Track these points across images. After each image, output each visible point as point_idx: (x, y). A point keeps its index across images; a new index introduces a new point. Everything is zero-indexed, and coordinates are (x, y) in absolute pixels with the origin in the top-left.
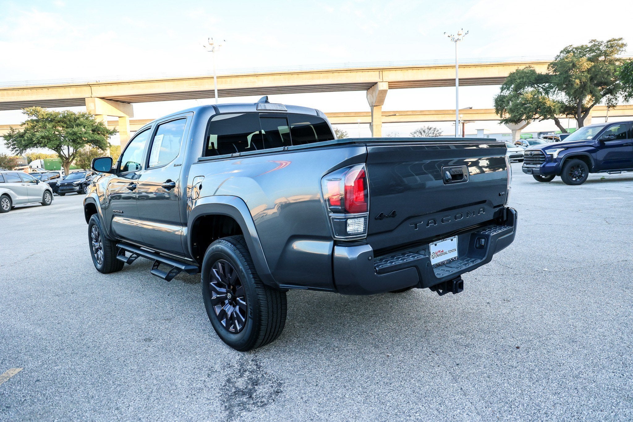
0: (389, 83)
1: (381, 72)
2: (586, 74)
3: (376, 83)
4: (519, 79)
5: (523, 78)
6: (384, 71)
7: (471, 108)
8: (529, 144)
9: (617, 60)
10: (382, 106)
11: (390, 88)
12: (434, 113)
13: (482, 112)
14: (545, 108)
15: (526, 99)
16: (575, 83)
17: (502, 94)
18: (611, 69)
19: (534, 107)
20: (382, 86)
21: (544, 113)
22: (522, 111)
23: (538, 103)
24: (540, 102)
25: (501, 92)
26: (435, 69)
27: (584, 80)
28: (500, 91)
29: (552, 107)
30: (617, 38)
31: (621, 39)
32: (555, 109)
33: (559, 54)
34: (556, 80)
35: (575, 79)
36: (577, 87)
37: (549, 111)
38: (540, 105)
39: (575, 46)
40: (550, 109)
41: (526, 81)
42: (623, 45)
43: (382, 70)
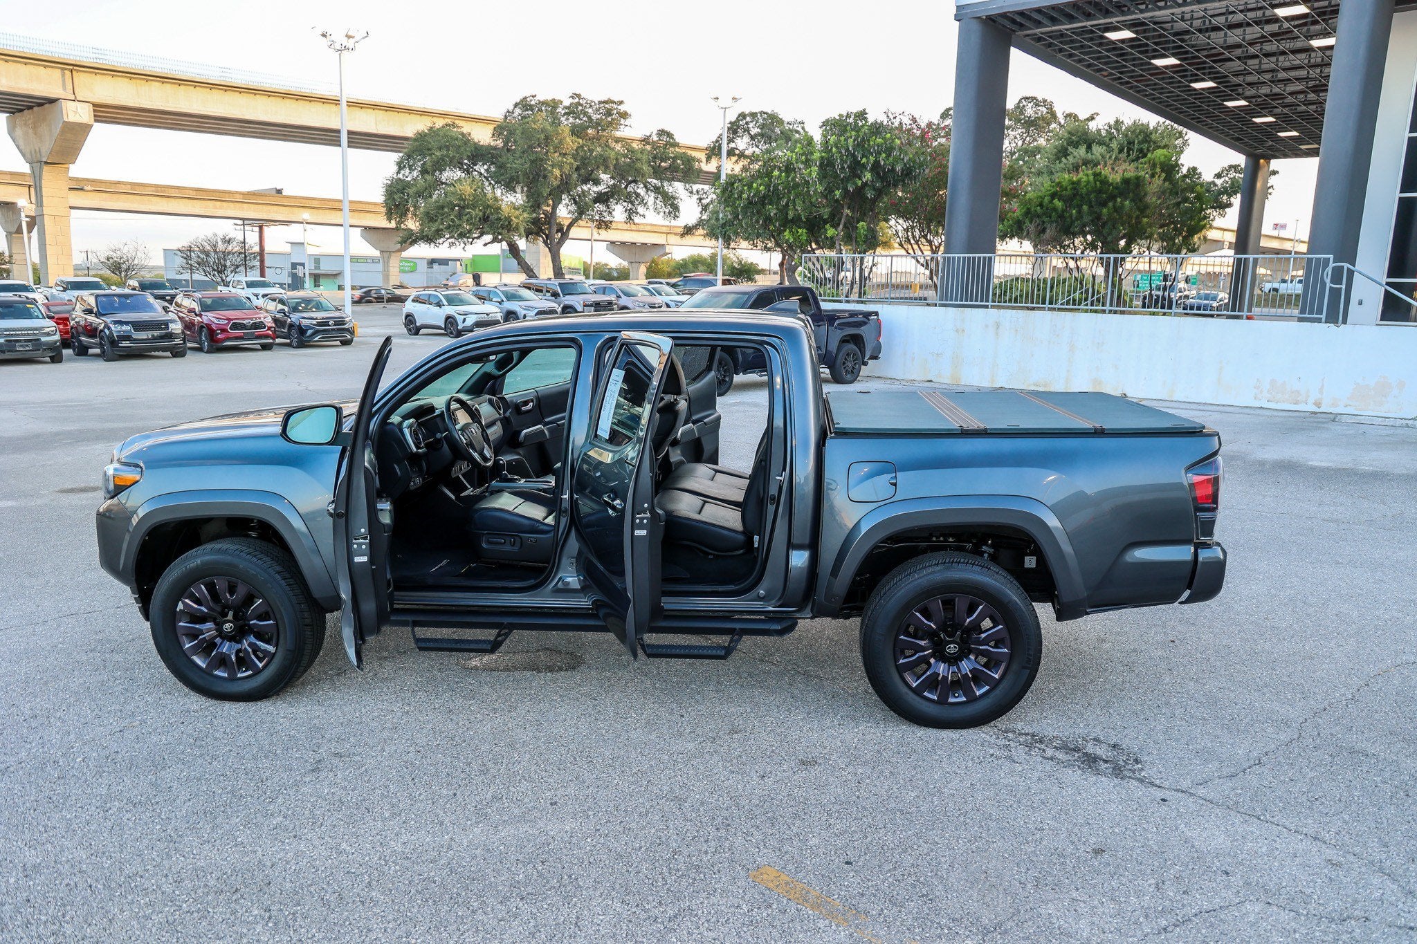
0: (95, 105)
1: (68, 73)
2: (570, 160)
3: (52, 101)
4: (440, 149)
5: (448, 148)
6: (77, 71)
7: (279, 192)
8: (505, 299)
9: (617, 140)
10: (71, 166)
11: (98, 119)
12: (192, 194)
13: (315, 204)
14: (499, 219)
15: (461, 196)
16: (553, 174)
17: (400, 176)
18: (611, 156)
19: (477, 215)
20: (75, 112)
21: (498, 229)
22: (453, 221)
23: (484, 208)
24: (489, 206)
25: (398, 172)
26: (223, 92)
27: (566, 169)
28: (396, 168)
29: (513, 218)
30: (616, 100)
31: (621, 103)
32: (518, 223)
33: (511, 109)
34: (515, 164)
35: (553, 166)
36: (556, 183)
37: (507, 226)
38: (488, 211)
39: (541, 97)
40: (509, 223)
41: (453, 156)
42: (625, 115)
43: (71, 67)
